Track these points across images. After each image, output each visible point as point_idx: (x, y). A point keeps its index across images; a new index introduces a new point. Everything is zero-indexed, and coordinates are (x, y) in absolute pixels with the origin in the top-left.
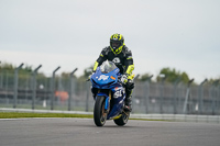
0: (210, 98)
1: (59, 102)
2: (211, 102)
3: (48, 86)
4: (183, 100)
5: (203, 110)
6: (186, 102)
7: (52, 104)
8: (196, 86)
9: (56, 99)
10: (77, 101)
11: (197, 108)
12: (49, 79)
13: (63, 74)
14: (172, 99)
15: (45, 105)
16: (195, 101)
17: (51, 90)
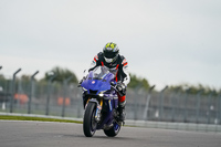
0: (170, 105)
1: (18, 105)
2: (171, 109)
3: (8, 88)
4: (144, 106)
5: (164, 117)
6: (147, 109)
7: (11, 107)
8: (157, 93)
9: (16, 101)
10: (37, 105)
11: (157, 115)
12: (9, 81)
13: (23, 77)
14: (133, 105)
15: (4, 107)
16: (155, 107)
17: (11, 92)
